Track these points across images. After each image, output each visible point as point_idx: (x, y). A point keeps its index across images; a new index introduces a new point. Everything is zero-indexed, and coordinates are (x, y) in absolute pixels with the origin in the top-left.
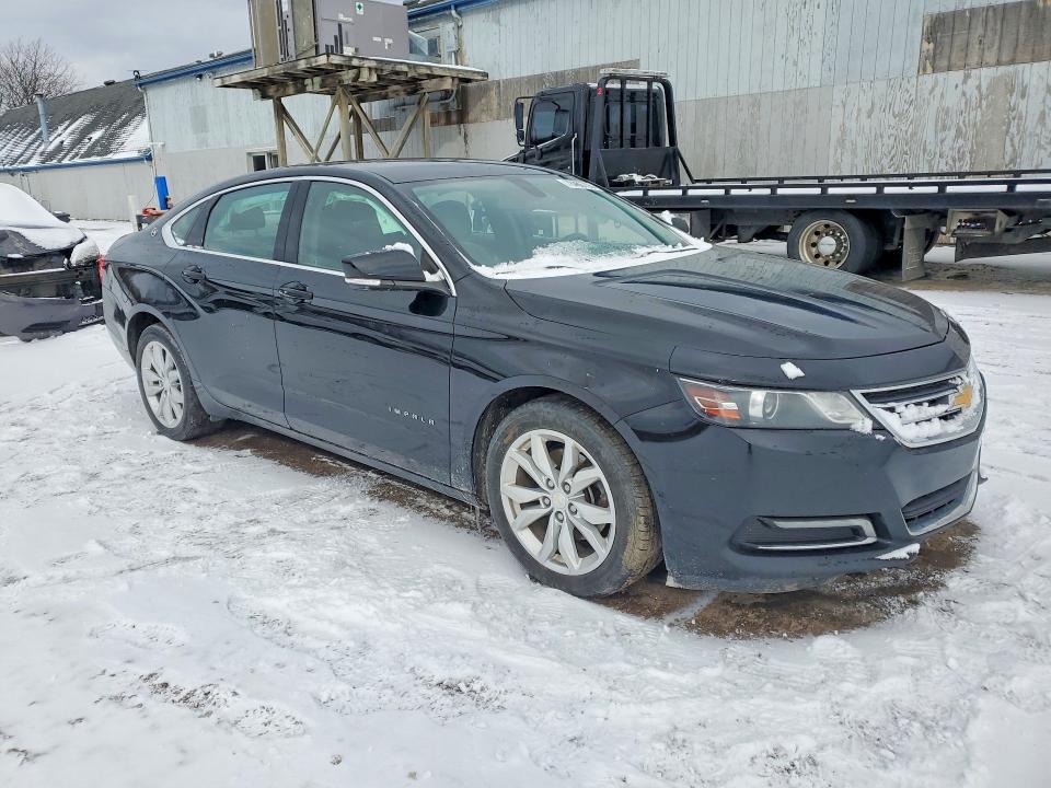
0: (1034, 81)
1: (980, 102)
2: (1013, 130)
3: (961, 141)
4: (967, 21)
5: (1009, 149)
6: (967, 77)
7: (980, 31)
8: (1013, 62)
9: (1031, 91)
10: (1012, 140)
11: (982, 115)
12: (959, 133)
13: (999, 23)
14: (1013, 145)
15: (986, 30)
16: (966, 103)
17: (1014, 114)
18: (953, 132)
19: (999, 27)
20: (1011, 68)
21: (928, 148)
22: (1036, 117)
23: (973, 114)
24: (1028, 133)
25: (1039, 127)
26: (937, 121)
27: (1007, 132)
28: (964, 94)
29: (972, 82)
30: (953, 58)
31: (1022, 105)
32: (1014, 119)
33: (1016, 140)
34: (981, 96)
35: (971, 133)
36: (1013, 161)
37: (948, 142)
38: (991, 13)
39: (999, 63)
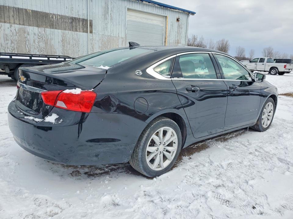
0: (30, 31)
1: (16, 34)
2: (27, 43)
3: (13, 45)
4: (8, 9)
5: (27, 49)
6: (11, 26)
7: (12, 13)
8: (24, 25)
9: (30, 33)
10: (27, 46)
11: (18, 38)
12: (12, 42)
13: (17, 12)
14: (28, 47)
15: (14, 14)
16: (12, 34)
17: (27, 39)
18: (10, 42)
19: (18, 14)
20: (23, 26)
21: (3, 45)
22: (33, 41)
23: (15, 37)
24: (31, 45)
25: (34, 43)
26: (4, 37)
27: (26, 44)
28: (11, 31)
29: (13, 28)
30: (5, 19)
31: (28, 37)
32: (27, 40)
33: (29, 46)
34: (16, 32)
35: (15, 43)
36: (29, 52)
37: (9, 44)
38: (15, 9)
39: (20, 24)
